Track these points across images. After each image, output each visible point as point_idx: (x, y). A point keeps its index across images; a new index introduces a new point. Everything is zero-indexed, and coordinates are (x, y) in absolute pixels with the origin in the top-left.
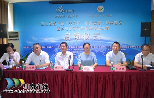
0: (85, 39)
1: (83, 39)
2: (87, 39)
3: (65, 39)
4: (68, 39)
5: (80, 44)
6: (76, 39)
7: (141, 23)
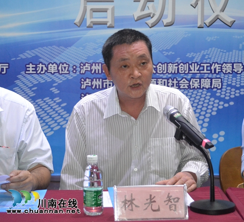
0: (203, 17)
1: (190, 22)
2: (217, 18)
3: (83, 19)
4: (98, 17)
5: (173, 48)
6: (151, 21)
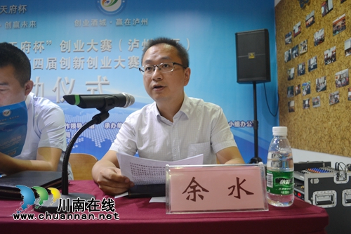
0: (60, 98)
7: (236, 34)
